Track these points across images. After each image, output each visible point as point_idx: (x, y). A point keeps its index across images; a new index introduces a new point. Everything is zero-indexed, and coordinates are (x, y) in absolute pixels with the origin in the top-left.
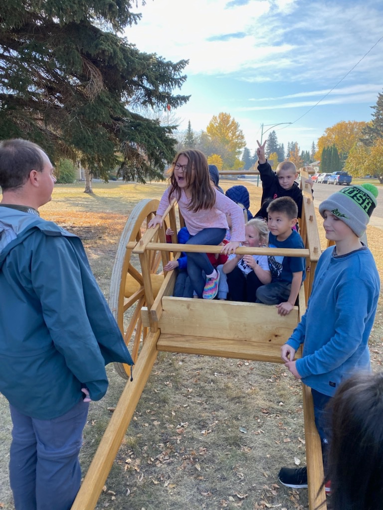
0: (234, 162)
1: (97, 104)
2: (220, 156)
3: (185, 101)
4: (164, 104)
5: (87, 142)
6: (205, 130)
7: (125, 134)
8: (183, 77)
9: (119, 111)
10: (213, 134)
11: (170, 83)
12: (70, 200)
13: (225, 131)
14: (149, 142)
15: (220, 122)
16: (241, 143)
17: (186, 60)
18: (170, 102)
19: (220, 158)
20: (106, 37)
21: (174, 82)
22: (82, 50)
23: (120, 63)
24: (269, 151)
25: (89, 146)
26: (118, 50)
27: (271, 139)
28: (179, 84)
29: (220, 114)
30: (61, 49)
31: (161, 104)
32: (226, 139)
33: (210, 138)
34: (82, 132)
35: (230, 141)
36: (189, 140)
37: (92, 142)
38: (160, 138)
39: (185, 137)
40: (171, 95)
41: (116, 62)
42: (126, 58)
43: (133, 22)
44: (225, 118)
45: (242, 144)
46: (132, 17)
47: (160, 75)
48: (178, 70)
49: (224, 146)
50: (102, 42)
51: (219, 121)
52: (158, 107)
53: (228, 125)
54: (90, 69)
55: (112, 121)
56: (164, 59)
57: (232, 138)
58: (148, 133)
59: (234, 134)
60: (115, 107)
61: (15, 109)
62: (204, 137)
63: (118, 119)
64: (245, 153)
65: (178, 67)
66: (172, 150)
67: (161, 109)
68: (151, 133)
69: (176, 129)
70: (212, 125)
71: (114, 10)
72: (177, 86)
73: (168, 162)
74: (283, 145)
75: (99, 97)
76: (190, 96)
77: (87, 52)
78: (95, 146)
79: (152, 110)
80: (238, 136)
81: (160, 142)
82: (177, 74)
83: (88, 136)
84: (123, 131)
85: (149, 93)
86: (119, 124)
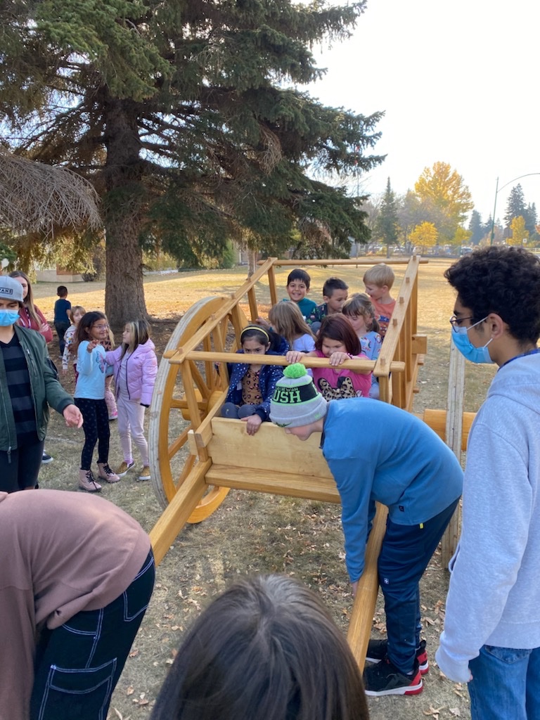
0: (456, 233)
1: (274, 177)
2: (433, 224)
3: (380, 162)
4: (353, 168)
5: (261, 221)
6: (413, 189)
7: (305, 210)
8: (377, 134)
9: (299, 183)
10: (424, 194)
11: (360, 142)
12: (228, 290)
13: (441, 188)
14: (332, 217)
15: (434, 175)
16: (467, 204)
17: (381, 111)
18: (360, 165)
19: (434, 226)
20: (287, 100)
21: (365, 141)
22: (259, 117)
23: (301, 127)
24: (510, 214)
25: (263, 225)
26: (299, 112)
27: (515, 196)
28: (371, 143)
29: (435, 164)
30: (237, 118)
31: (348, 168)
32: (443, 199)
33: (419, 199)
34: (256, 210)
35: (450, 202)
36: (388, 203)
37: (267, 220)
38: (347, 211)
39: (382, 200)
40: (362, 156)
41: (297, 128)
42: (308, 120)
43: (318, 78)
44: (442, 171)
45: (467, 206)
46: (316, 73)
47: (348, 134)
48: (371, 125)
49: (441, 209)
50: (282, 106)
51: (433, 173)
52: (346, 171)
53: (447, 179)
54: (267, 137)
55: (290, 194)
56: (354, 112)
57: (453, 198)
58: (332, 206)
59: (455, 192)
60: (294, 179)
61: (185, 187)
62: (410, 197)
63: (296, 192)
64: (473, 218)
65: (371, 120)
66: (361, 225)
67: (348, 174)
68: (336, 206)
69: (367, 199)
70: (422, 181)
71: (296, 69)
72: (369, 145)
73: (356, 240)
74: (534, 204)
75: (276, 168)
76: (386, 155)
77: (265, 119)
78: (270, 226)
79: (337, 175)
80: (462, 195)
81: (347, 216)
82: (370, 129)
83: (263, 214)
84: (302, 206)
85: (334, 156)
86: (298, 198)
